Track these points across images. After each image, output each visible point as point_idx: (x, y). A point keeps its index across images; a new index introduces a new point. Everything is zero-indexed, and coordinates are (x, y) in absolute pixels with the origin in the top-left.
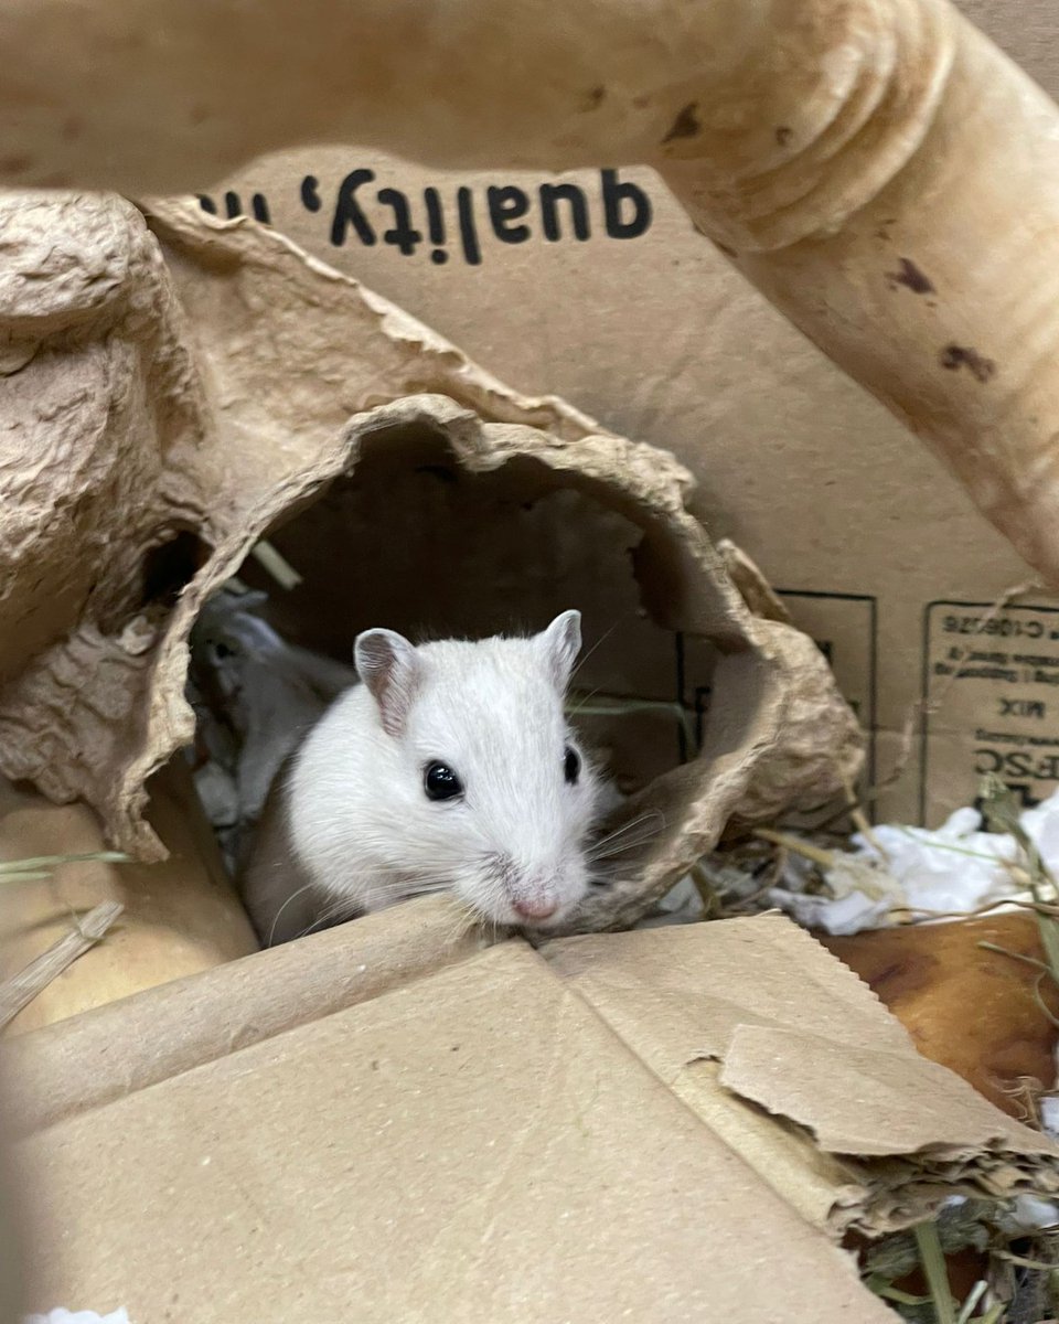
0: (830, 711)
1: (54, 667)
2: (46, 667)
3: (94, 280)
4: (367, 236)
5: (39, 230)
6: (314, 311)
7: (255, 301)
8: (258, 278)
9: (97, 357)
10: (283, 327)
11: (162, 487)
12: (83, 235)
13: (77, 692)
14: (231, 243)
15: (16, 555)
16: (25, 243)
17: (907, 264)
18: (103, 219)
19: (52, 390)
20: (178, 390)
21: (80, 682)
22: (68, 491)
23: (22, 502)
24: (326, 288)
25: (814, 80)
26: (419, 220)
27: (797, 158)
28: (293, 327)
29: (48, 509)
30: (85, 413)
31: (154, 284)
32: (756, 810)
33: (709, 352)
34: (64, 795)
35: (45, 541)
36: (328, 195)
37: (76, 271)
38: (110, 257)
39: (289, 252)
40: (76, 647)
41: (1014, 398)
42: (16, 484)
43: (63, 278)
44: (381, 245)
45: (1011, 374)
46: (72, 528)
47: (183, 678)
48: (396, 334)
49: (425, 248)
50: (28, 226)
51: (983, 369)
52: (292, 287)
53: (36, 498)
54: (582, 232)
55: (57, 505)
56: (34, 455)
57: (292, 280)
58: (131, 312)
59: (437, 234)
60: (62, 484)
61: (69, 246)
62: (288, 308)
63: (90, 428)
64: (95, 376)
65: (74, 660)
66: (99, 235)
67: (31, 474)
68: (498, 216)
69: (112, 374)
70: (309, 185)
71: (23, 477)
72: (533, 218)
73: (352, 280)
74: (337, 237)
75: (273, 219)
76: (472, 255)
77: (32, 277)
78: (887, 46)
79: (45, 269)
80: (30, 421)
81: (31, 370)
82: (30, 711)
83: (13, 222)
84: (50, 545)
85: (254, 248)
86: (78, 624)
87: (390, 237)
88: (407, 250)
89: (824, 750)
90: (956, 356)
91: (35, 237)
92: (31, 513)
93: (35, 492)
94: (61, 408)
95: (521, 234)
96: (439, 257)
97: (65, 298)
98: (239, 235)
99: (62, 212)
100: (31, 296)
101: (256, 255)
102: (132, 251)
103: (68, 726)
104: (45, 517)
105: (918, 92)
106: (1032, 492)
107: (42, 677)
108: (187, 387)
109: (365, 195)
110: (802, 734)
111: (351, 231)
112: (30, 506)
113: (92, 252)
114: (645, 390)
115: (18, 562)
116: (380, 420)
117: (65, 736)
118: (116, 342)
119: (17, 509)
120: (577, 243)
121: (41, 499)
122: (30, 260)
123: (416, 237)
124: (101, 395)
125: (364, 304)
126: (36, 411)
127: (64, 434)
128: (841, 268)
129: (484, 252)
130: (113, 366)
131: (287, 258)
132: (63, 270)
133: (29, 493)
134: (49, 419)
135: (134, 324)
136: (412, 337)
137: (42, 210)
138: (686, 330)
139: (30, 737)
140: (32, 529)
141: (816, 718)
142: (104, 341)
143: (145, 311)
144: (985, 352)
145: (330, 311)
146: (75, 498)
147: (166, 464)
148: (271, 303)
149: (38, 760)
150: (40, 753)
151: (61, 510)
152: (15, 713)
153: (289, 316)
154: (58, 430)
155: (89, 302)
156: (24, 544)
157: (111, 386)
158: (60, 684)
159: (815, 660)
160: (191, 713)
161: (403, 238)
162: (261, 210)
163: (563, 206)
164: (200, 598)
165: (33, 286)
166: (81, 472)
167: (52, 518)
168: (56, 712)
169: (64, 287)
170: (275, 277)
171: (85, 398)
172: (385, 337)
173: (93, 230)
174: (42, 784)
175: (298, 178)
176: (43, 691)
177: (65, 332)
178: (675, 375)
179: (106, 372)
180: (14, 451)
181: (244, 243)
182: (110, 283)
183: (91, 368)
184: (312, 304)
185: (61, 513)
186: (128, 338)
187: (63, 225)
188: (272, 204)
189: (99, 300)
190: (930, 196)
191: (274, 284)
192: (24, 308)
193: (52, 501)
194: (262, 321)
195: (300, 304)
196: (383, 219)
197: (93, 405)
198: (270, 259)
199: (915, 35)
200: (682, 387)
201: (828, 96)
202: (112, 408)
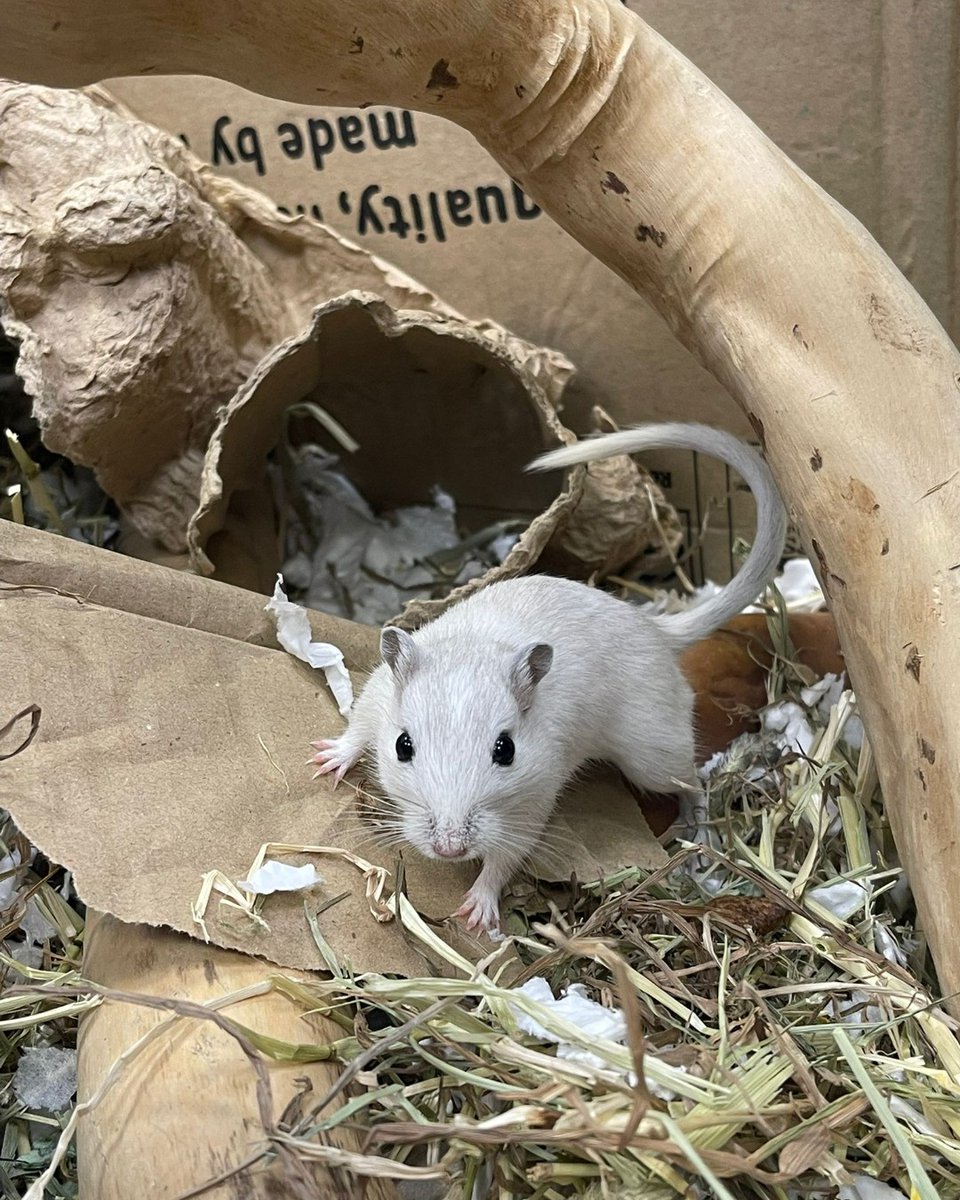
0: (637, 496)
1: (172, 473)
2: (166, 473)
3: (154, 221)
4: (379, 227)
5: (122, 193)
6: (348, 274)
7: (314, 268)
8: (315, 254)
9: (164, 272)
10: (330, 283)
11: (238, 368)
12: (148, 195)
13: (185, 488)
14: (296, 231)
15: (119, 389)
16: (114, 201)
17: (611, 175)
18: (161, 186)
19: (138, 291)
20: (238, 306)
21: (187, 482)
22: (149, 352)
23: (122, 357)
24: (354, 258)
25: (536, 55)
26: (408, 215)
27: (531, 106)
28: (336, 284)
29: (137, 362)
30: (158, 305)
31: (198, 227)
32: (591, 556)
33: (584, 289)
34: (178, 548)
35: (136, 382)
36: (354, 202)
37: (144, 216)
38: (165, 208)
39: (330, 236)
40: (184, 462)
41: (678, 255)
42: (117, 348)
43: (136, 221)
44: (388, 233)
45: (675, 241)
46: (155, 376)
47: (217, 461)
48: (393, 283)
49: (413, 232)
50: (116, 191)
51: (660, 239)
52: (334, 259)
53: (130, 356)
54: (503, 216)
55: (142, 360)
56: (127, 331)
57: (334, 254)
58: (184, 243)
59: (419, 224)
60: (144, 347)
61: (139, 201)
62: (333, 271)
63: (161, 314)
64: (164, 283)
65: (183, 469)
66: (158, 195)
67: (126, 341)
68: (453, 209)
69: (174, 282)
70: (343, 197)
71: (121, 343)
72: (474, 209)
73: (367, 252)
74: (362, 229)
75: (325, 219)
76: (440, 235)
77: (117, 220)
78: (584, 35)
79: (126, 215)
80: (126, 310)
81: (127, 281)
82: (157, 499)
83: (107, 190)
84: (139, 384)
85: (309, 234)
86: (186, 449)
87: (393, 227)
88: (403, 235)
89: (634, 520)
90: (644, 231)
91: (120, 197)
92: (126, 365)
93: (129, 352)
94: (143, 302)
95: (468, 220)
96: (421, 238)
97: (138, 232)
98: (302, 227)
99: (135, 182)
100: (118, 232)
101: (311, 239)
102: (179, 206)
103: (180, 507)
104: (135, 367)
105: (607, 65)
106: (694, 316)
107: (165, 479)
108: (245, 304)
109: (376, 201)
110: (618, 510)
111: (369, 225)
112: (127, 360)
113: (153, 205)
114: (548, 315)
115: (120, 394)
116: (332, 306)
117: (178, 513)
118: (176, 263)
119: (118, 362)
120: (501, 224)
121: (133, 357)
122: (116, 210)
123: (407, 226)
124: (166, 294)
125: (375, 267)
126: (129, 304)
127: (146, 318)
128: (574, 181)
129: (448, 234)
130: (174, 277)
131: (329, 240)
132: (137, 215)
133: (125, 353)
134: (137, 309)
135: (186, 253)
136: (404, 286)
137: (125, 181)
138: (568, 276)
139: (156, 514)
140: (128, 374)
141: (627, 500)
142: (169, 263)
143: (193, 244)
144: (660, 228)
145: (357, 272)
146: (154, 357)
147: (240, 355)
148: (323, 268)
149: (163, 528)
150: (164, 524)
151: (145, 363)
152: (148, 500)
153: (334, 277)
154: (142, 316)
155: (153, 236)
156: (124, 383)
157: (173, 289)
158: (174, 483)
159: (629, 465)
160: (220, 481)
161: (400, 227)
162: (316, 212)
163: (491, 200)
164: (229, 415)
165: (118, 226)
166: (156, 341)
167: (139, 367)
168: (173, 500)
169: (137, 226)
170: (325, 253)
171: (158, 296)
172: (387, 286)
173: (154, 192)
174: (167, 542)
175: (336, 194)
176: (165, 487)
177: (145, 256)
178: (565, 305)
179: (170, 281)
180: (116, 328)
181: (302, 231)
182: (165, 224)
183: (161, 279)
184: (347, 269)
185: (145, 365)
186: (184, 260)
187: (135, 189)
188: (323, 211)
189: (159, 234)
190: (621, 131)
191: (324, 256)
192: (114, 239)
193: (139, 357)
194: (318, 281)
195: (339, 269)
196: (387, 216)
197: (163, 300)
198: (319, 241)
199: (606, 29)
200: (570, 312)
201: (545, 63)
202: (175, 302)
